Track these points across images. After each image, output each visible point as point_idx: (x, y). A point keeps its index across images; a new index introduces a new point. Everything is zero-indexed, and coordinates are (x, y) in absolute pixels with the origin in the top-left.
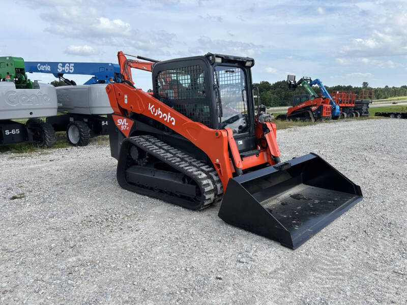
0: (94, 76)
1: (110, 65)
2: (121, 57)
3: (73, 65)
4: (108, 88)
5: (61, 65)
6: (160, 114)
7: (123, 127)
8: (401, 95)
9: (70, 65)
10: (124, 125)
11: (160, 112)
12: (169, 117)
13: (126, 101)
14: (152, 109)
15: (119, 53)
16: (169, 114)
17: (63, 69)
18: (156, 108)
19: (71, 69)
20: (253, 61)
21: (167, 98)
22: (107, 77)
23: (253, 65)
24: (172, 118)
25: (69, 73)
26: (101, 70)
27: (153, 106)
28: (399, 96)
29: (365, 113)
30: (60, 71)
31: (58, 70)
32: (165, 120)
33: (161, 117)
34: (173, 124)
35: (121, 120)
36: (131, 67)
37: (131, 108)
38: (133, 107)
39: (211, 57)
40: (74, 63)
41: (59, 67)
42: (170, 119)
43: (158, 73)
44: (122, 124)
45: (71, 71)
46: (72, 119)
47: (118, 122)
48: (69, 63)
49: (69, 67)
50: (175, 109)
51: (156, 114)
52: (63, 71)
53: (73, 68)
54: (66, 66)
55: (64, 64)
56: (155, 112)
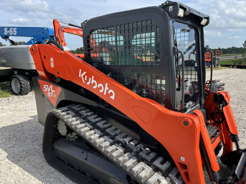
0: (33, 38)
1: (46, 29)
2: (56, 24)
3: (16, 29)
4: (32, 50)
5: (7, 29)
6: (94, 83)
7: (49, 94)
8: (228, 53)
9: (13, 29)
10: (50, 91)
11: (93, 81)
12: (107, 88)
13: (52, 65)
14: (84, 77)
15: (54, 21)
16: (107, 84)
17: (8, 32)
18: (89, 75)
19: (15, 33)
20: (208, 18)
21: (102, 63)
22: (43, 39)
23: (207, 23)
24: (111, 91)
25: (13, 35)
26: (39, 33)
27: (85, 73)
28: (226, 54)
29: (217, 65)
30: (6, 34)
31: (5, 33)
32: (101, 91)
33: (95, 87)
34: (113, 97)
35: (47, 86)
36: (64, 32)
37: (58, 73)
38: (60, 72)
39: (171, 7)
40: (17, 27)
41: (5, 30)
42: (107, 91)
43: (91, 33)
44: (49, 90)
45: (15, 34)
46: (16, 72)
47: (44, 88)
48: (13, 28)
49: (13, 30)
50: (113, 78)
51: (88, 83)
52: (9, 33)
53: (16, 31)
54: (10, 30)
55: (9, 28)
56: (88, 81)
